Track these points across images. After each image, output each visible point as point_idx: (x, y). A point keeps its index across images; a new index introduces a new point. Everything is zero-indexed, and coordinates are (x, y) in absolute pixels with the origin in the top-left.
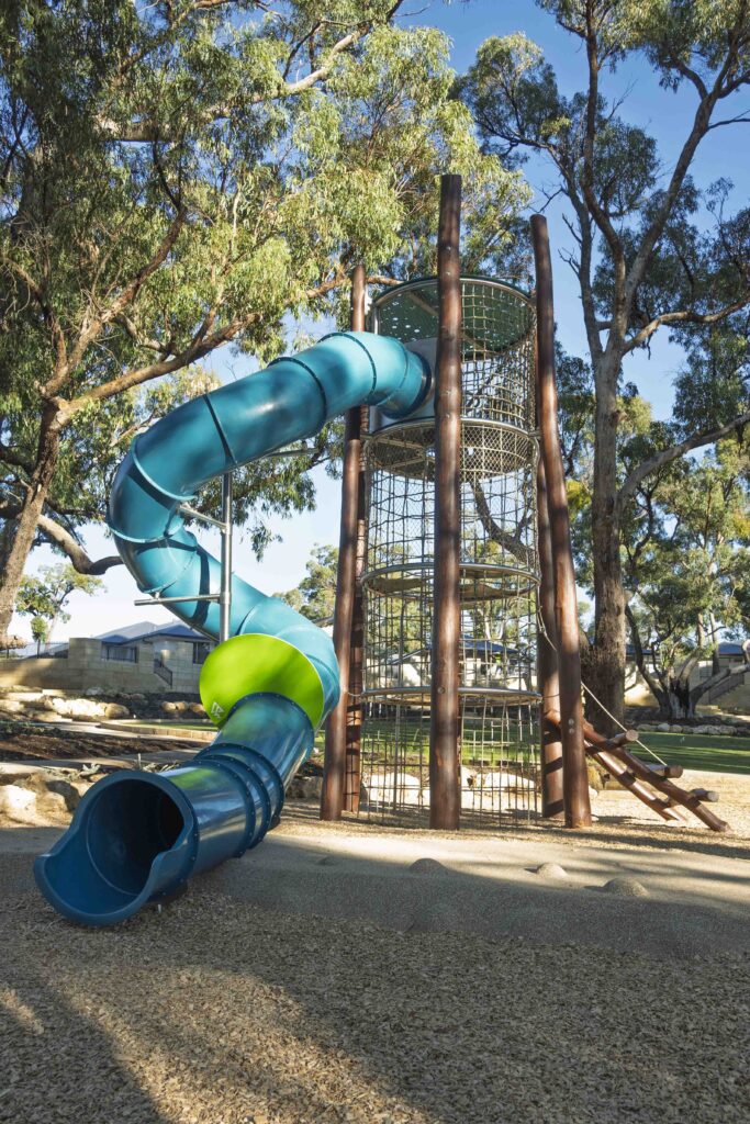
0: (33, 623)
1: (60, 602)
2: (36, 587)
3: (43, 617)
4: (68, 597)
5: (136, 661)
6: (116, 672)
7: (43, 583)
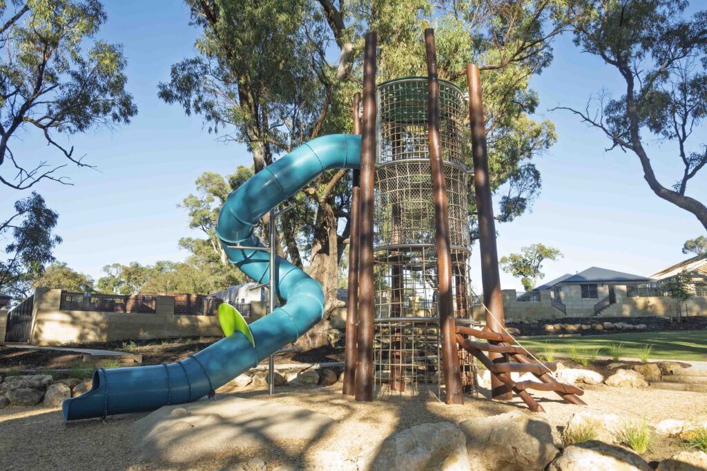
0: (522, 281)
1: (538, 267)
2: (521, 260)
3: (529, 277)
4: (541, 263)
5: (540, 300)
6: (527, 308)
7: (524, 257)
